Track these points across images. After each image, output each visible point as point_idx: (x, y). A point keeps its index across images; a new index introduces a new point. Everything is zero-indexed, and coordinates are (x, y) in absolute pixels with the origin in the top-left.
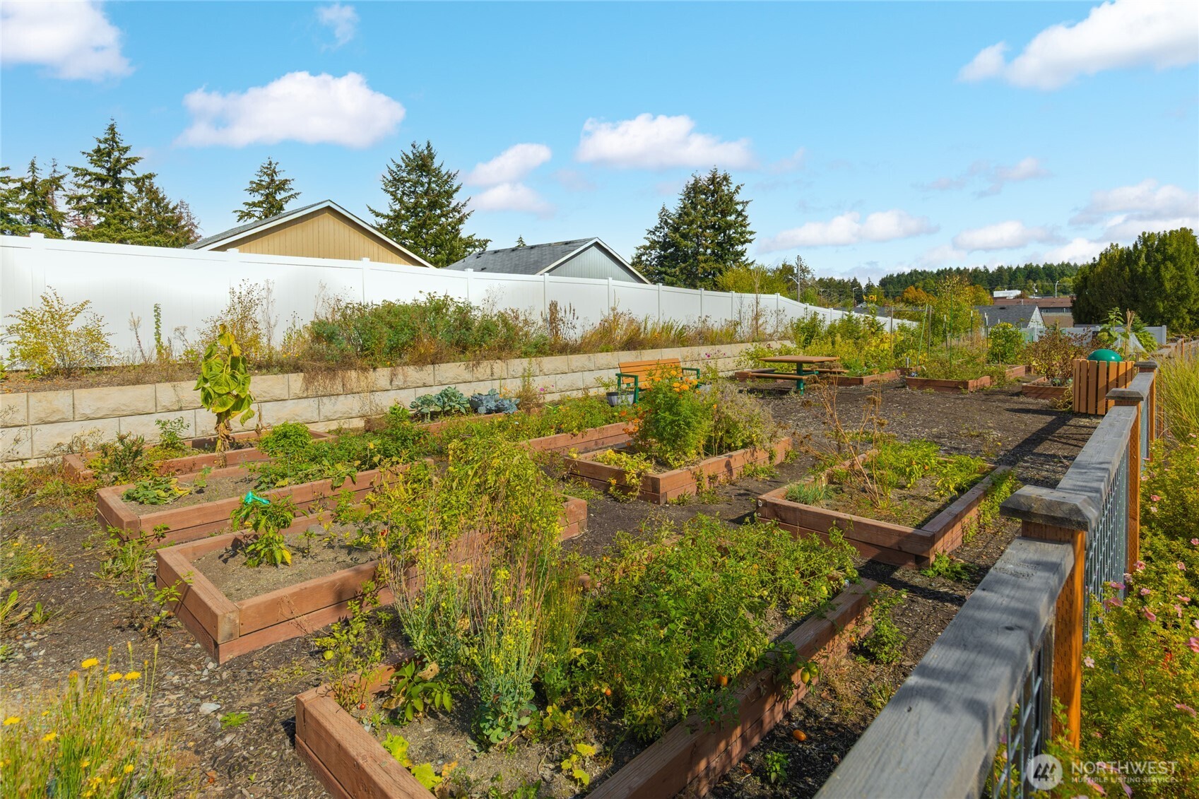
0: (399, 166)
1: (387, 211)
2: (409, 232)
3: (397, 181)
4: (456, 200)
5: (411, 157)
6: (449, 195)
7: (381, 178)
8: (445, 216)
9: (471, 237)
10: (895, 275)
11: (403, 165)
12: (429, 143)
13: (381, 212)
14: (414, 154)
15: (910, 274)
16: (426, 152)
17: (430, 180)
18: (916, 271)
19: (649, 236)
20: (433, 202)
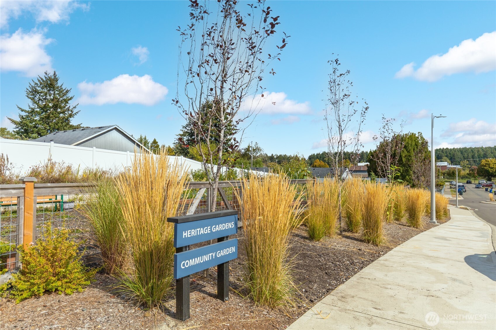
0: (36, 84)
1: (28, 109)
2: (39, 121)
3: (34, 92)
4: (71, 104)
5: (45, 79)
6: (66, 101)
7: (26, 90)
8: (63, 113)
9: (79, 125)
10: (316, 154)
11: (39, 83)
12: (55, 72)
13: (25, 109)
14: (46, 78)
15: (323, 154)
16: (53, 77)
17: (55, 92)
18: (325, 152)
19: (183, 129)
20: (56, 105)
